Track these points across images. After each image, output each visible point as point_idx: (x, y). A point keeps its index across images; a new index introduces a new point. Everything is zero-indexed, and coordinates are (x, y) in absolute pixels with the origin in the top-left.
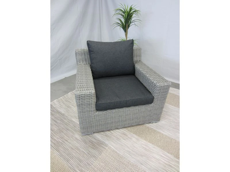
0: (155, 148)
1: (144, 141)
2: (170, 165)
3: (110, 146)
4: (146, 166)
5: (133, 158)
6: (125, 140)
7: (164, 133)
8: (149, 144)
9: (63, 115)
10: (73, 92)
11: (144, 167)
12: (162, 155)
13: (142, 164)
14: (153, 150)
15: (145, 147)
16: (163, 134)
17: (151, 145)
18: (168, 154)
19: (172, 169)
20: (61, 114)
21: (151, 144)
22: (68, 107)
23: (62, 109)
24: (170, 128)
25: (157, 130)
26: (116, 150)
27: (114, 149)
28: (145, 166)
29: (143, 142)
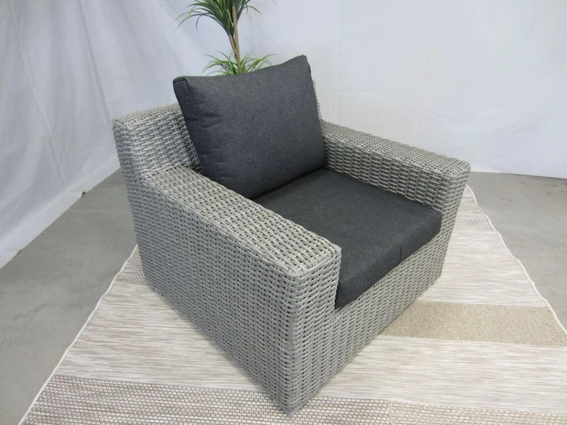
0: (486, 346)
1: (450, 342)
2: (541, 368)
3: (393, 400)
4: (507, 398)
5: (468, 397)
6: (408, 364)
7: (470, 302)
8: (466, 343)
9: (154, 388)
10: (109, 295)
11: (505, 404)
12: (511, 354)
13: (497, 400)
14: (486, 354)
15: (463, 355)
16: (470, 306)
17: (471, 345)
18: (519, 346)
19: (551, 373)
20: (141, 388)
21: (470, 343)
22: (142, 353)
23: (129, 370)
24: (469, 284)
25: (450, 301)
26: (416, 403)
27: (410, 402)
28: (506, 401)
29: (450, 346)
